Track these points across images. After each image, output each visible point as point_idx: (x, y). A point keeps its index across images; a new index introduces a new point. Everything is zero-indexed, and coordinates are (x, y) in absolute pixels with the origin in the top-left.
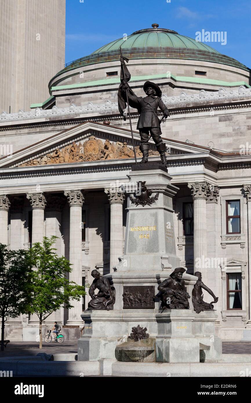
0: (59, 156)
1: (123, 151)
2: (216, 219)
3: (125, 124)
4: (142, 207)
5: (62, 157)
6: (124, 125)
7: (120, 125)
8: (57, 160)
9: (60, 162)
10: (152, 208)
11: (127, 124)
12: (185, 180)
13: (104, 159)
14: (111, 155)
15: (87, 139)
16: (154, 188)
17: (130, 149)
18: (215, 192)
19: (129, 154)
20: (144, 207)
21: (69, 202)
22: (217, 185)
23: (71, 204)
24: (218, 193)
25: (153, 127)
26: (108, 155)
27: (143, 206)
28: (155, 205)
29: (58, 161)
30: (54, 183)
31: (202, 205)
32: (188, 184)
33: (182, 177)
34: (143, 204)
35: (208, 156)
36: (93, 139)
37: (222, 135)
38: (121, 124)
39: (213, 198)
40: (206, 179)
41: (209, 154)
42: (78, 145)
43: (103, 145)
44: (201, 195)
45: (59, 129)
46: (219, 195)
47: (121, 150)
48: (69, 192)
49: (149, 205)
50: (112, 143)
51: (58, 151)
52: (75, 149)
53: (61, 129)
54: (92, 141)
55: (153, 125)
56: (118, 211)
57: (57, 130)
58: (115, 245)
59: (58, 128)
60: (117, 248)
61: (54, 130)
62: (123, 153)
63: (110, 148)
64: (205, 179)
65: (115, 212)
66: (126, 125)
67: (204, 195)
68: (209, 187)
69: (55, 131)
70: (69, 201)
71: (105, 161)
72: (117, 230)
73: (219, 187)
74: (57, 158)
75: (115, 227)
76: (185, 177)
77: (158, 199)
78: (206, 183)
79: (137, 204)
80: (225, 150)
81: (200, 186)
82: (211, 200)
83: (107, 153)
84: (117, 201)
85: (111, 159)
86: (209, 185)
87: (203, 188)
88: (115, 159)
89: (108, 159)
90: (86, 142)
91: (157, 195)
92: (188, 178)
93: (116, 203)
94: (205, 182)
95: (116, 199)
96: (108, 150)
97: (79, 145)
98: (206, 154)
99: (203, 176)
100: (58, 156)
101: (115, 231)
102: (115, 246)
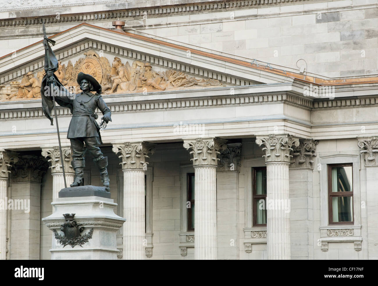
0: (33, 86)
1: (143, 78)
2: (309, 198)
3: (151, 26)
4: (71, 249)
5: (37, 86)
6: (149, 28)
7: (142, 28)
8: (29, 91)
9: (34, 97)
10: (83, 249)
11: (155, 25)
12: (251, 130)
13: (110, 92)
14: (123, 85)
15: (82, 56)
16: (87, 222)
17: (157, 74)
18: (308, 149)
19: (154, 84)
20: (74, 249)
21: (50, 168)
22: (311, 138)
23: (54, 171)
24: (313, 152)
25: (88, 137)
26: (118, 85)
27: (73, 247)
28: (88, 245)
29: (30, 95)
30: (24, 133)
31: (282, 175)
32: (257, 137)
33: (246, 125)
34: (73, 244)
35: (289, 88)
36: (92, 55)
37: (322, 48)
38: (145, 26)
39: (304, 161)
40: (288, 129)
41: (292, 85)
42: (66, 66)
43: (110, 66)
44: (279, 158)
45: (35, 33)
46: (315, 154)
47: (141, 77)
48: (50, 149)
49: (81, 246)
50: (125, 64)
51: (31, 76)
52: (60, 73)
53: (38, 33)
54: (90, 60)
55: (88, 135)
56: (136, 184)
57: (30, 34)
58: (130, 245)
59: (33, 31)
60: (135, 249)
61: (25, 34)
62: (145, 82)
63: (121, 74)
64: (286, 128)
65: (132, 186)
66: (154, 27)
67: (285, 158)
68: (294, 142)
69: (27, 35)
70: (51, 166)
71: (112, 97)
72: (135, 218)
73: (316, 140)
74: (29, 89)
75: (132, 213)
76: (252, 125)
77: (91, 238)
78: (287, 136)
79: (64, 243)
80: (326, 74)
81: (276, 141)
82: (301, 164)
83: (116, 81)
84: (134, 166)
85: (124, 92)
86: (293, 139)
87: (282, 145)
88: (129, 93)
89: (119, 92)
90: (80, 62)
91: (91, 233)
92: (257, 126)
93: (133, 169)
94: (285, 135)
95: (133, 164)
96: (118, 77)
97: (68, 66)
98: (287, 84)
99: (283, 123)
100: (31, 85)
101: (132, 220)
102: (132, 246)
